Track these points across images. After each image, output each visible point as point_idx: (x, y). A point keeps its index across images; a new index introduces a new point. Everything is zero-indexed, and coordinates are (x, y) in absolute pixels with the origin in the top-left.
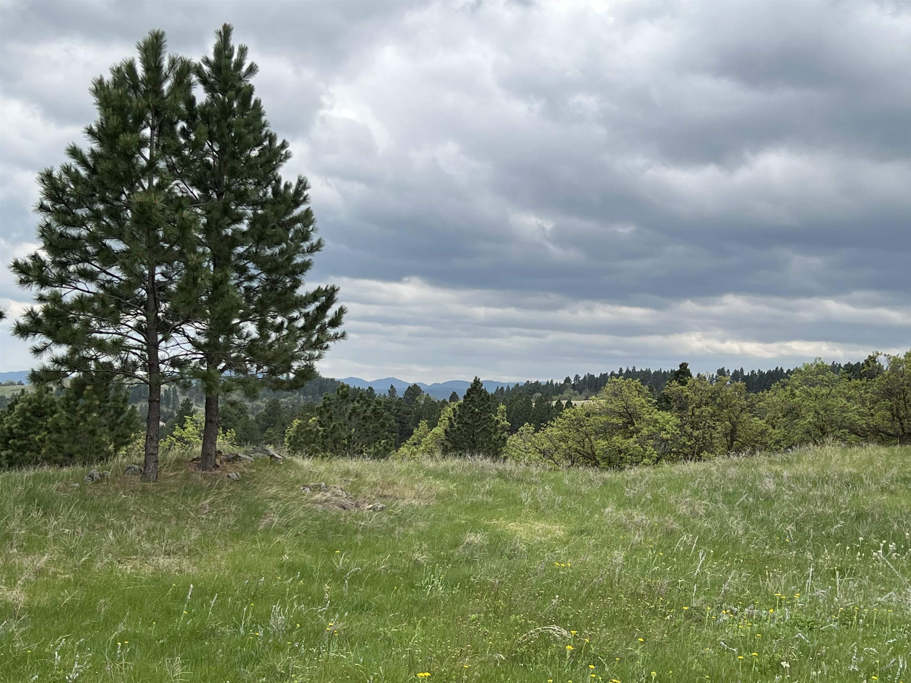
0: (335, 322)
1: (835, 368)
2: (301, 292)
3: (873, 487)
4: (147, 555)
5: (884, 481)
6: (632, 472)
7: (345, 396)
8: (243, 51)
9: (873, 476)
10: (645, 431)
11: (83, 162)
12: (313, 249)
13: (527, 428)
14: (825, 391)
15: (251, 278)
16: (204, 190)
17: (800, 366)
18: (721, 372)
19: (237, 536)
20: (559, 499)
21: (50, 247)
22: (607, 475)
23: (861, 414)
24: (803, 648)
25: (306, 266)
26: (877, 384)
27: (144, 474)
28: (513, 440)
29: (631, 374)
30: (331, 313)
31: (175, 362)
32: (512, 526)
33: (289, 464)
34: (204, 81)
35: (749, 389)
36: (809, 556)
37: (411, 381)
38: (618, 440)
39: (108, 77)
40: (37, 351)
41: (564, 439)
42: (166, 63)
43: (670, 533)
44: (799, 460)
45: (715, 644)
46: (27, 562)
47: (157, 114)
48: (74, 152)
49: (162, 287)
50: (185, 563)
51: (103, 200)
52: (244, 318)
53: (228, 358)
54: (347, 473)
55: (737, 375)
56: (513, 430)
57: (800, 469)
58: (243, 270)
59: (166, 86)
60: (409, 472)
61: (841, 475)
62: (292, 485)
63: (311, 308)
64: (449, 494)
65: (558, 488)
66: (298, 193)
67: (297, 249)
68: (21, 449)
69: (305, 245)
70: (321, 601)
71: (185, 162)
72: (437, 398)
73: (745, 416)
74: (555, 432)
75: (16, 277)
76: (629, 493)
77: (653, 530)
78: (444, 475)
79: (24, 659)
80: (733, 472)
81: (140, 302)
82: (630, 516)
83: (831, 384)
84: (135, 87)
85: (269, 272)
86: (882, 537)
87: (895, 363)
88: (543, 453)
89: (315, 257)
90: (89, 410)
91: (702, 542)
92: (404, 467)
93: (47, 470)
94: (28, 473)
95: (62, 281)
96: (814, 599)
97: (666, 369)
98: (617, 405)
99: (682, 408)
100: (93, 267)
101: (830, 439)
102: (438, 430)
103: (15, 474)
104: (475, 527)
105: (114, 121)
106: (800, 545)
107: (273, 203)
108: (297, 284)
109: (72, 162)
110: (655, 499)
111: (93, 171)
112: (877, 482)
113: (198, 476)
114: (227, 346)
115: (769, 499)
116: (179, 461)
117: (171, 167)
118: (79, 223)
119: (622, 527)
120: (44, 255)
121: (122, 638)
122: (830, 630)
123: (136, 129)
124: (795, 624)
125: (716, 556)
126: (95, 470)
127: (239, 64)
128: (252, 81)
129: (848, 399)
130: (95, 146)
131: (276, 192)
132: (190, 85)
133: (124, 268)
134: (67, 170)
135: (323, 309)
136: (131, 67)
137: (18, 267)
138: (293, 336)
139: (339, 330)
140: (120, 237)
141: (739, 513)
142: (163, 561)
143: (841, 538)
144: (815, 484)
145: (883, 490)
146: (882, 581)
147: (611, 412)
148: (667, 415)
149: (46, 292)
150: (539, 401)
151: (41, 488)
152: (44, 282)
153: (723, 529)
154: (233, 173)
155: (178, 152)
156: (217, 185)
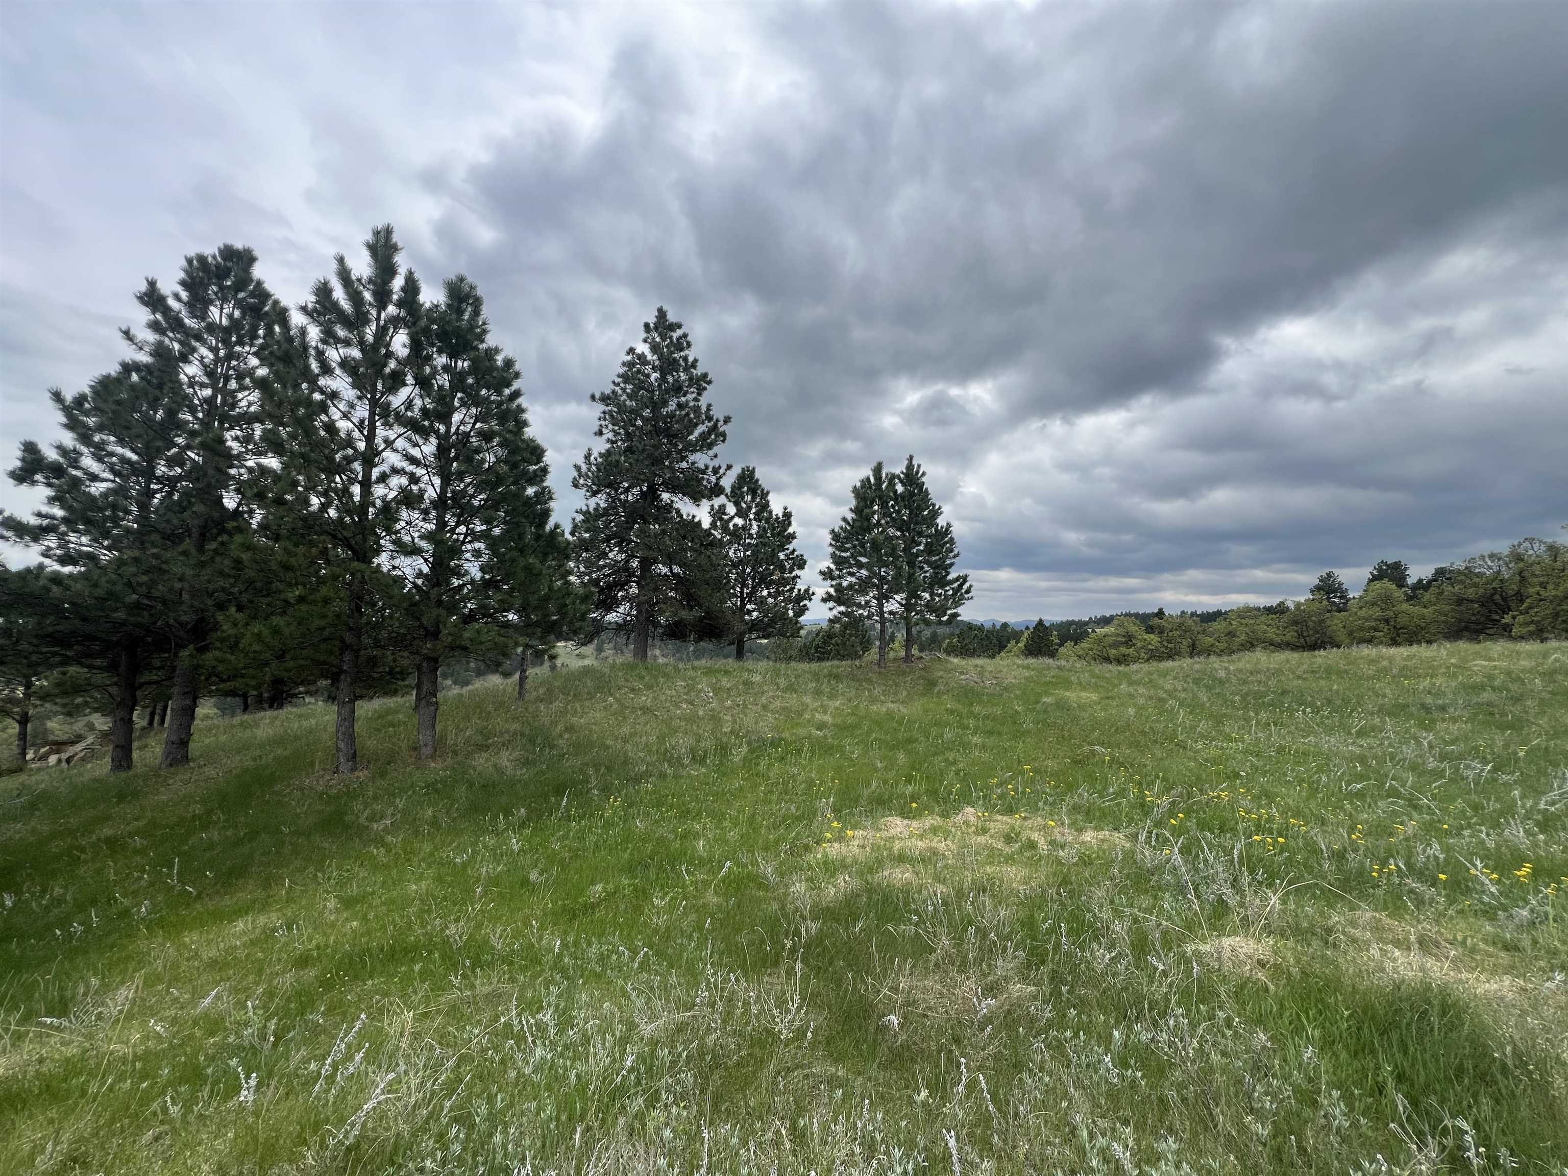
0: (968, 592)
1: (1258, 609)
2: (950, 577)
3: (1291, 676)
4: (883, 702)
5: (1298, 673)
6: (1135, 667)
7: (970, 628)
8: (919, 466)
9: (1290, 669)
10: (1139, 645)
11: (848, 523)
12: (955, 556)
13: (1069, 644)
14: (1252, 622)
15: (926, 572)
16: (902, 532)
17: (1235, 608)
18: (1183, 612)
19: (923, 695)
20: (1093, 680)
21: (835, 563)
22: (1120, 668)
23: (1277, 635)
24: (1252, 765)
25: (952, 564)
26: (1285, 618)
27: (879, 666)
28: (1062, 650)
29: (1126, 615)
30: (965, 587)
31: (891, 613)
32: (1068, 694)
33: (947, 662)
34: (901, 481)
35: (1202, 621)
36: (1252, 714)
37: (1003, 621)
38: (1123, 650)
39: (858, 484)
40: (831, 609)
41: (1092, 649)
42: (884, 476)
43: (1161, 700)
44: (1239, 660)
45: (1195, 760)
46: (830, 703)
47: (880, 499)
48: (844, 519)
49: (884, 578)
50: (901, 707)
51: (857, 540)
52: (924, 591)
53: (915, 610)
54: (976, 666)
55: (1193, 614)
56: (1061, 645)
57: (1240, 665)
58: (922, 568)
59: (884, 486)
60: (1008, 666)
61: (1268, 669)
62: (949, 671)
63: (956, 585)
64: (1031, 677)
65: (1093, 674)
66: (947, 530)
67: (947, 557)
68: (823, 653)
69: (951, 555)
70: (968, 728)
71: (893, 519)
72: (1017, 629)
73: (1200, 636)
74: (1086, 645)
75: (821, 577)
76: (1135, 678)
77: (1151, 698)
78: (1028, 668)
79: (832, 747)
80: (1197, 667)
81: (875, 585)
82: (1136, 690)
83: (1256, 617)
84: (870, 488)
85: (934, 569)
86: (1301, 705)
87: (1298, 605)
88: (1080, 657)
89: (956, 560)
90: (851, 635)
91: (1181, 705)
92: (1005, 662)
93: (835, 662)
94: (828, 664)
95: (840, 577)
96: (1258, 739)
97: (1149, 611)
98: (1121, 631)
99: (1161, 632)
100: (854, 570)
101: (1259, 649)
102: (1021, 645)
103: (823, 664)
104: (1046, 693)
105: (862, 504)
106: (1245, 707)
107: (935, 535)
108: (948, 574)
109: (843, 524)
110: (1151, 681)
111: (852, 527)
112: (1293, 673)
113: (904, 666)
114: (916, 604)
115: (1221, 682)
116: (895, 659)
117: (887, 523)
118: (846, 550)
119: (1131, 696)
120: (833, 567)
121: (875, 739)
122: (1271, 756)
123: (871, 507)
124: (1246, 752)
125: (1191, 713)
126: (857, 663)
127: (917, 472)
128: (923, 479)
129: (1268, 626)
130: (853, 516)
131: (936, 530)
132: (895, 484)
133: (867, 570)
134: (841, 528)
135: (961, 586)
136: (868, 479)
137: (821, 573)
138: (947, 598)
139: (969, 595)
140: (865, 556)
141: (1204, 690)
142: (891, 706)
143: (1272, 704)
144: (1251, 673)
145: (1299, 678)
146: (1304, 730)
147: (1118, 635)
148: (1152, 636)
149: (834, 583)
150: (1075, 630)
151: (835, 671)
152: (832, 579)
153: (1195, 697)
154: (916, 523)
155: (890, 516)
156: (908, 530)
